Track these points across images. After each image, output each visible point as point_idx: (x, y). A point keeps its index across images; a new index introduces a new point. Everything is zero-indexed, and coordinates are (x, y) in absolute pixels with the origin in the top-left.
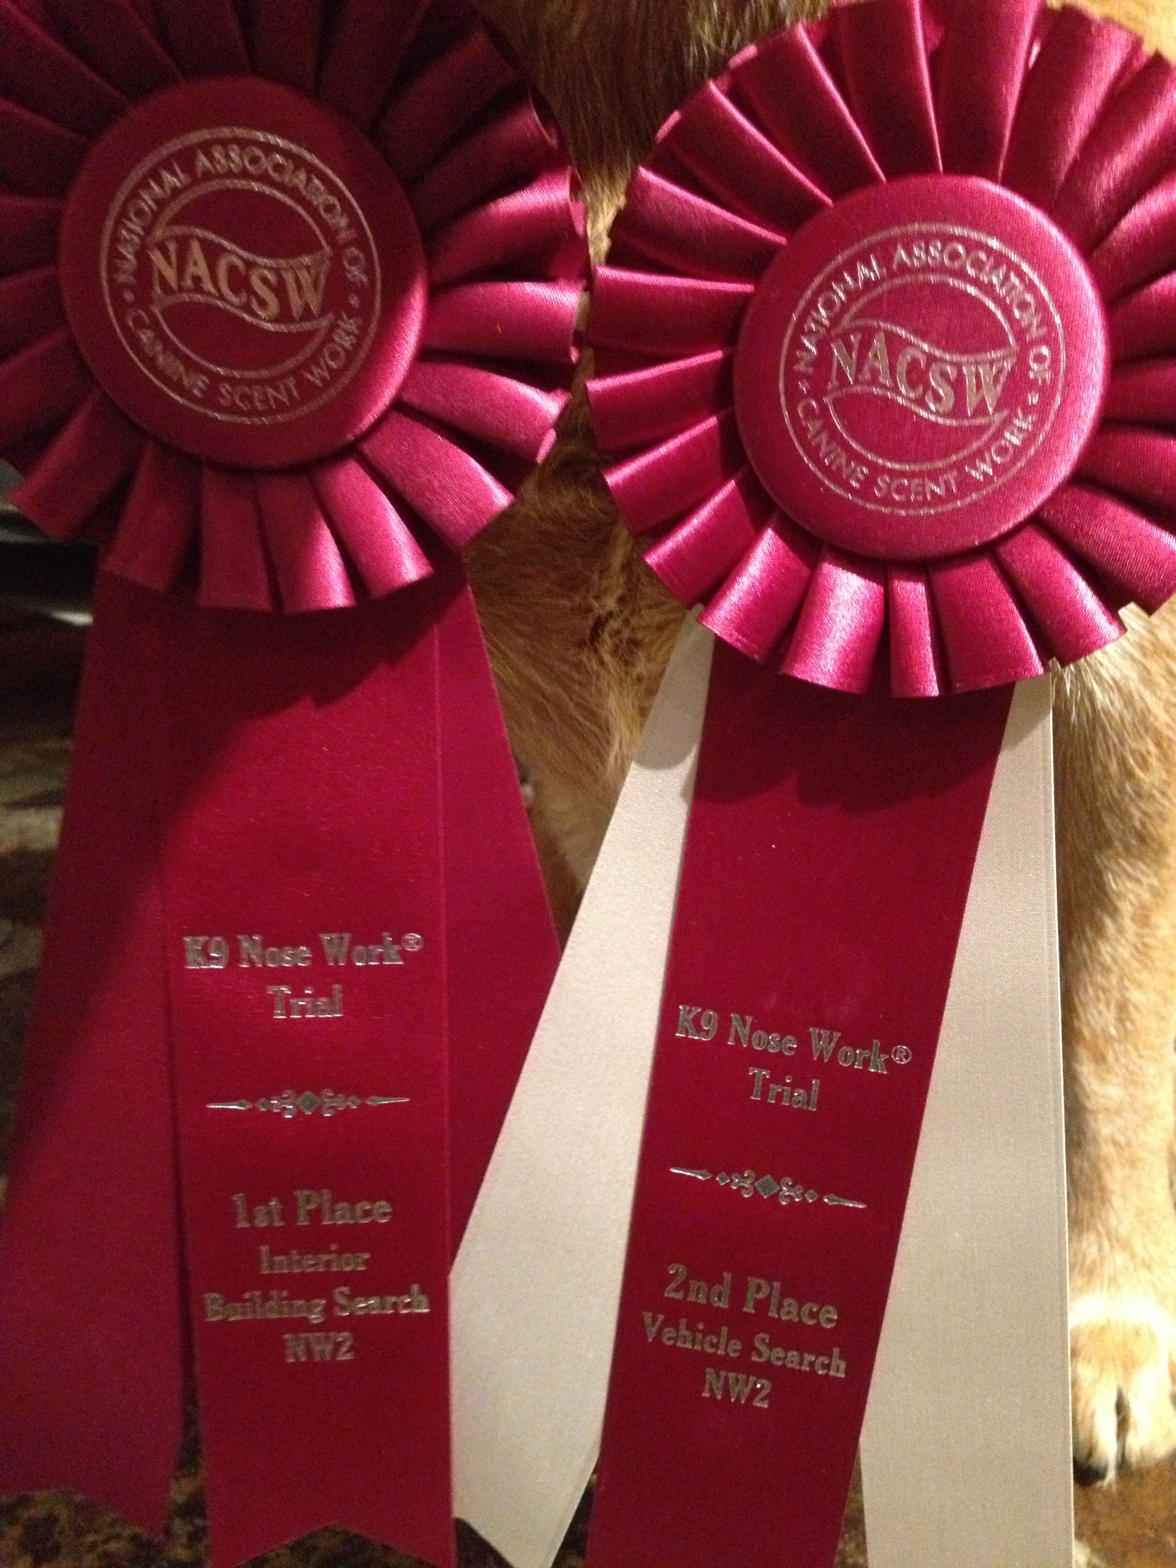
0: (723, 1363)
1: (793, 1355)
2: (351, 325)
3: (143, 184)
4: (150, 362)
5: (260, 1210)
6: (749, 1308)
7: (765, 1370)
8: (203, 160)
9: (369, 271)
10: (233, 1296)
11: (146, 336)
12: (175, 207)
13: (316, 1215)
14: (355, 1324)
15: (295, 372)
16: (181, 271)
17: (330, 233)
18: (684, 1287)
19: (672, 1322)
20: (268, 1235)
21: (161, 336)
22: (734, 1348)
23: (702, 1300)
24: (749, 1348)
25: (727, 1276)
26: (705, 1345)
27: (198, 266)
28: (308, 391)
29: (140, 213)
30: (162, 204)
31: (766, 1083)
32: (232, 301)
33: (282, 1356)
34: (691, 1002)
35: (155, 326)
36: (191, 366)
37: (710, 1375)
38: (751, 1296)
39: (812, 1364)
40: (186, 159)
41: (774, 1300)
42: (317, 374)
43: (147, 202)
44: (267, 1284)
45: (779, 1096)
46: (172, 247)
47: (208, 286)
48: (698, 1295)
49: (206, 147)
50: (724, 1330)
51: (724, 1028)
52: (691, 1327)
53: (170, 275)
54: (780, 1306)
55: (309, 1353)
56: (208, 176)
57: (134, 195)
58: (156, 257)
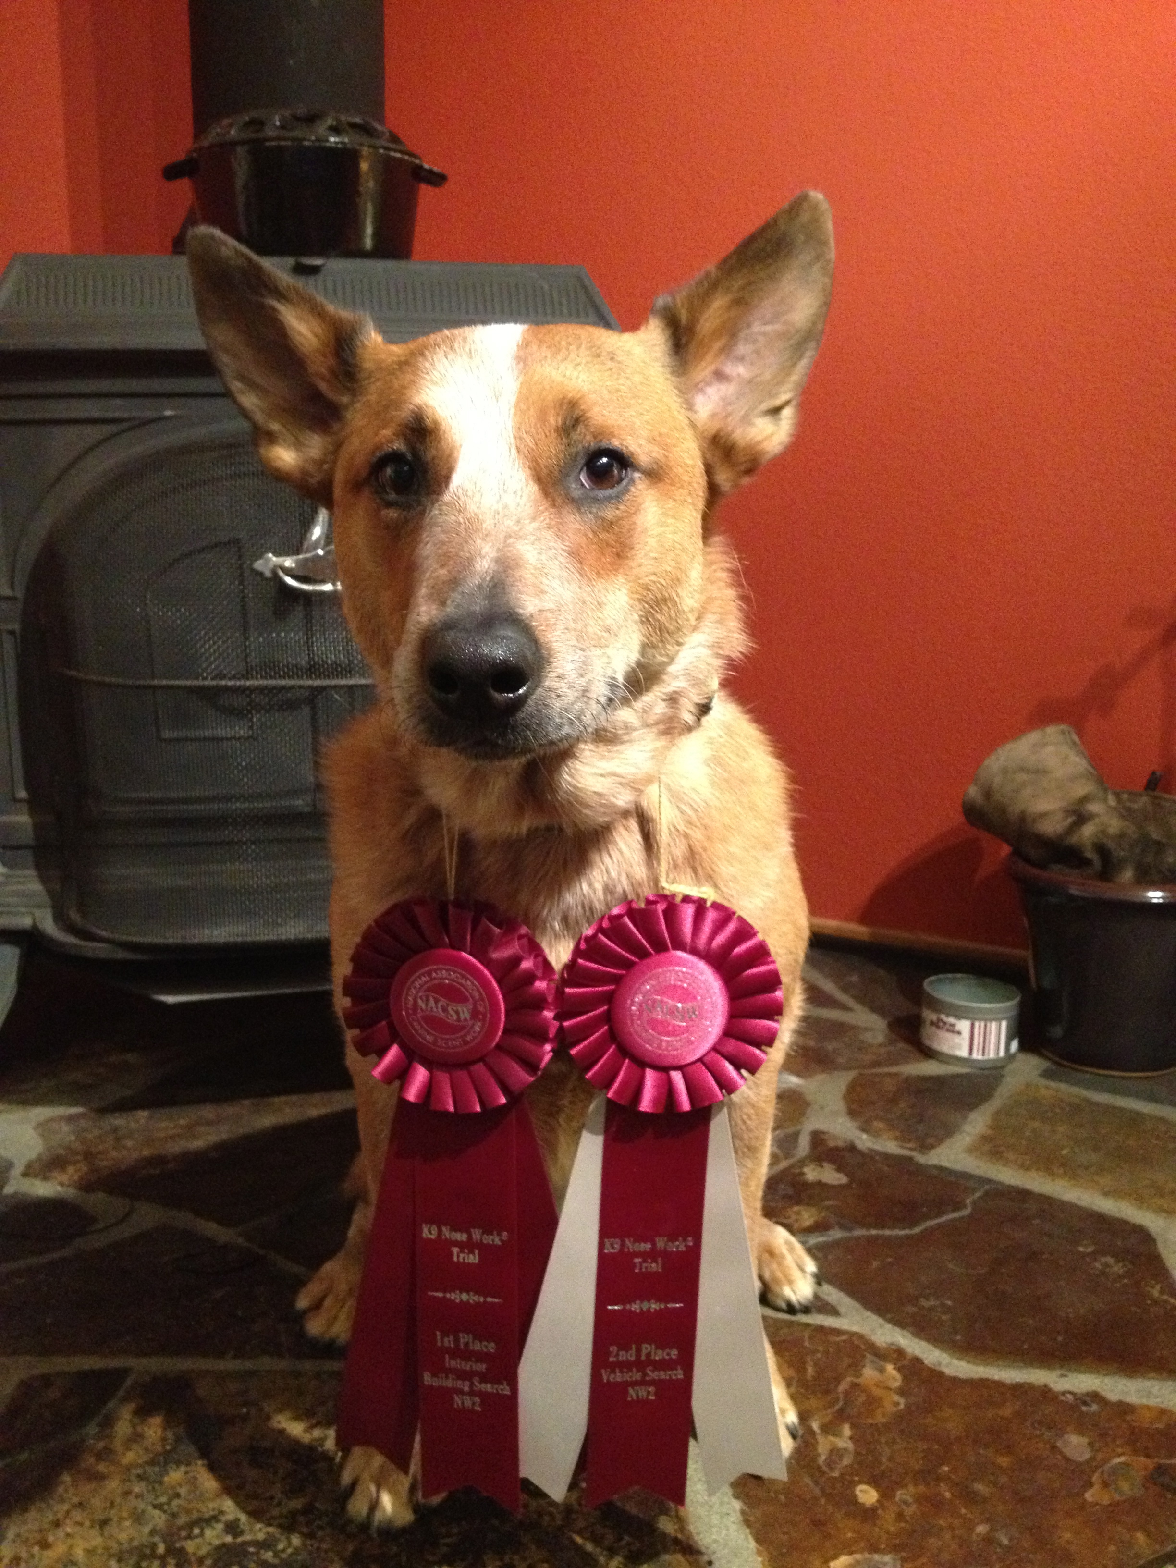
0: (634, 1384)
1: (662, 1373)
2: (479, 1024)
3: (416, 980)
4: (416, 1031)
5: (446, 1340)
6: (643, 1358)
7: (653, 1383)
8: (434, 975)
9: (485, 1008)
10: (434, 1375)
11: (415, 1024)
12: (425, 987)
13: (467, 1344)
14: (482, 1394)
15: (461, 1037)
16: (427, 1005)
17: (473, 997)
18: (617, 1355)
19: (613, 1371)
20: (448, 1350)
21: (420, 1024)
22: (638, 1376)
23: (624, 1358)
24: (645, 1375)
25: (634, 1346)
26: (627, 1377)
27: (432, 1002)
28: (466, 1043)
29: (415, 988)
30: (422, 986)
31: (641, 1263)
32: (442, 1015)
33: (452, 1404)
34: (608, 1237)
35: (418, 1021)
36: (429, 1033)
37: (631, 1391)
38: (644, 1352)
39: (670, 1376)
40: (429, 973)
41: (653, 1353)
42: (469, 1038)
43: (417, 984)
44: (448, 1371)
45: (646, 1268)
46: (424, 998)
47: (435, 1010)
48: (623, 1356)
49: (435, 971)
50: (634, 1369)
51: (623, 1245)
52: (621, 1372)
53: (423, 1006)
54: (655, 1353)
55: (463, 1403)
56: (435, 978)
57: (413, 982)
58: (419, 1001)
